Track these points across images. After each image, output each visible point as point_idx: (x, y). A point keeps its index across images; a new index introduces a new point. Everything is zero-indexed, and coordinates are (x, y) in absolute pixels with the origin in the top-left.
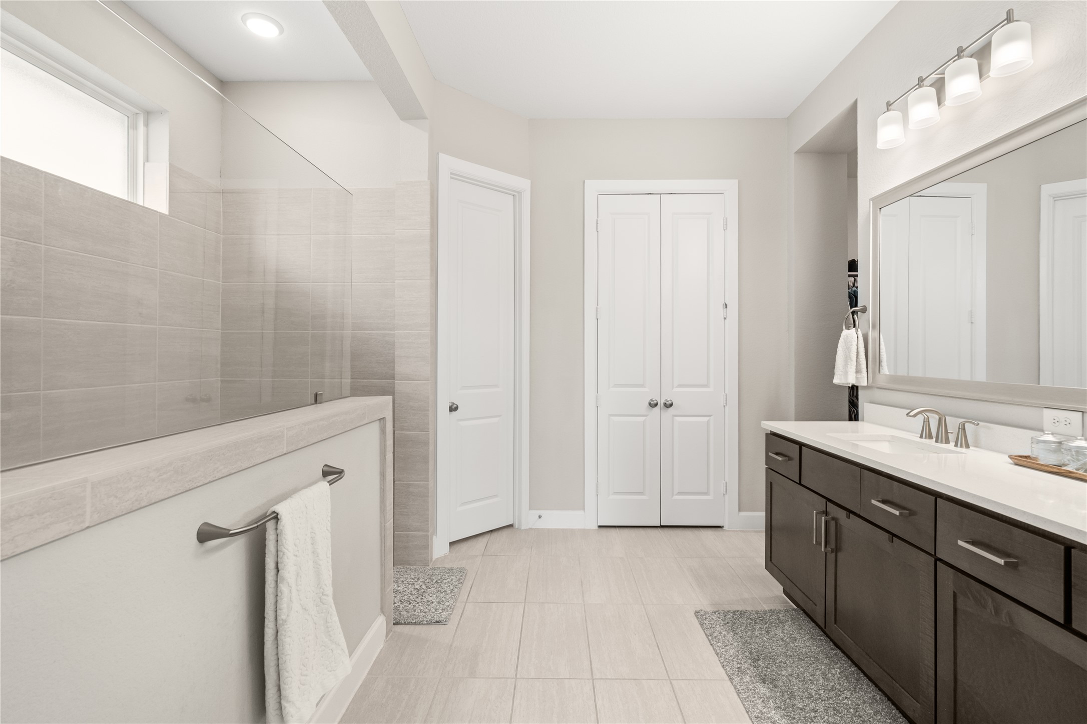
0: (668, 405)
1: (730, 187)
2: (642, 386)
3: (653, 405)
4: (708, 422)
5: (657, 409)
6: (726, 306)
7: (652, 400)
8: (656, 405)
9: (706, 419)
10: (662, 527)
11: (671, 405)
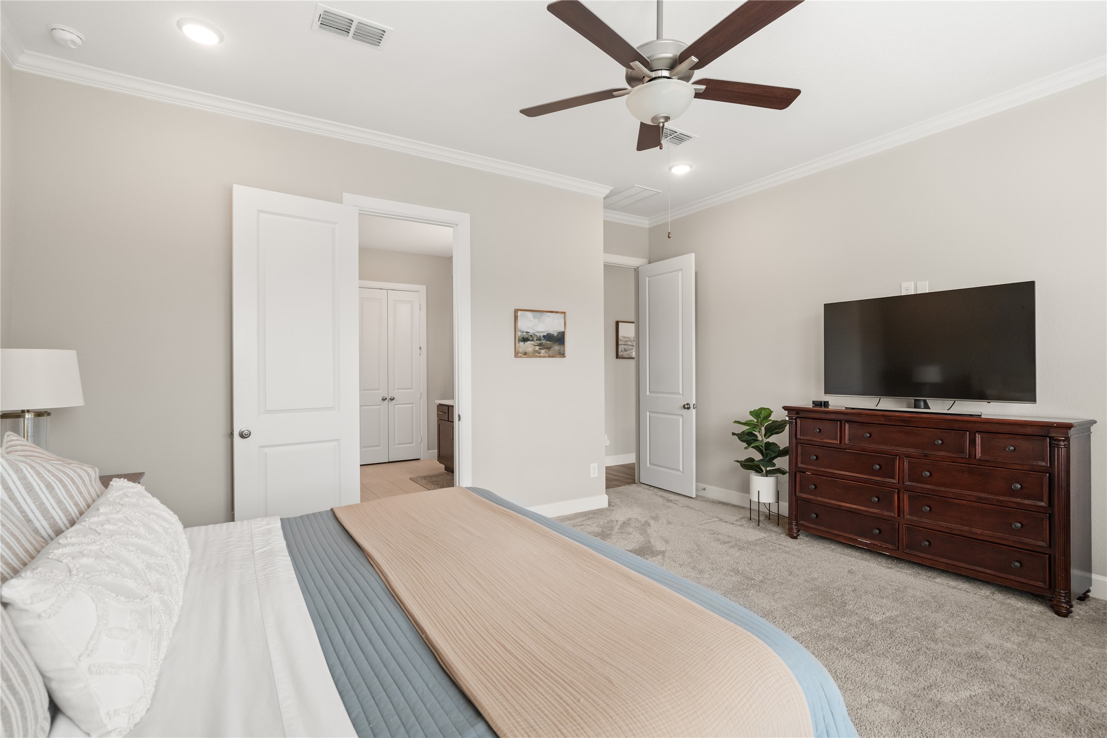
0: (392, 399)
1: (422, 289)
2: (378, 390)
3: (384, 399)
4: (412, 407)
5: (386, 401)
6: (420, 348)
7: (383, 397)
8: (386, 399)
9: (411, 405)
10: (389, 462)
11: (394, 399)
